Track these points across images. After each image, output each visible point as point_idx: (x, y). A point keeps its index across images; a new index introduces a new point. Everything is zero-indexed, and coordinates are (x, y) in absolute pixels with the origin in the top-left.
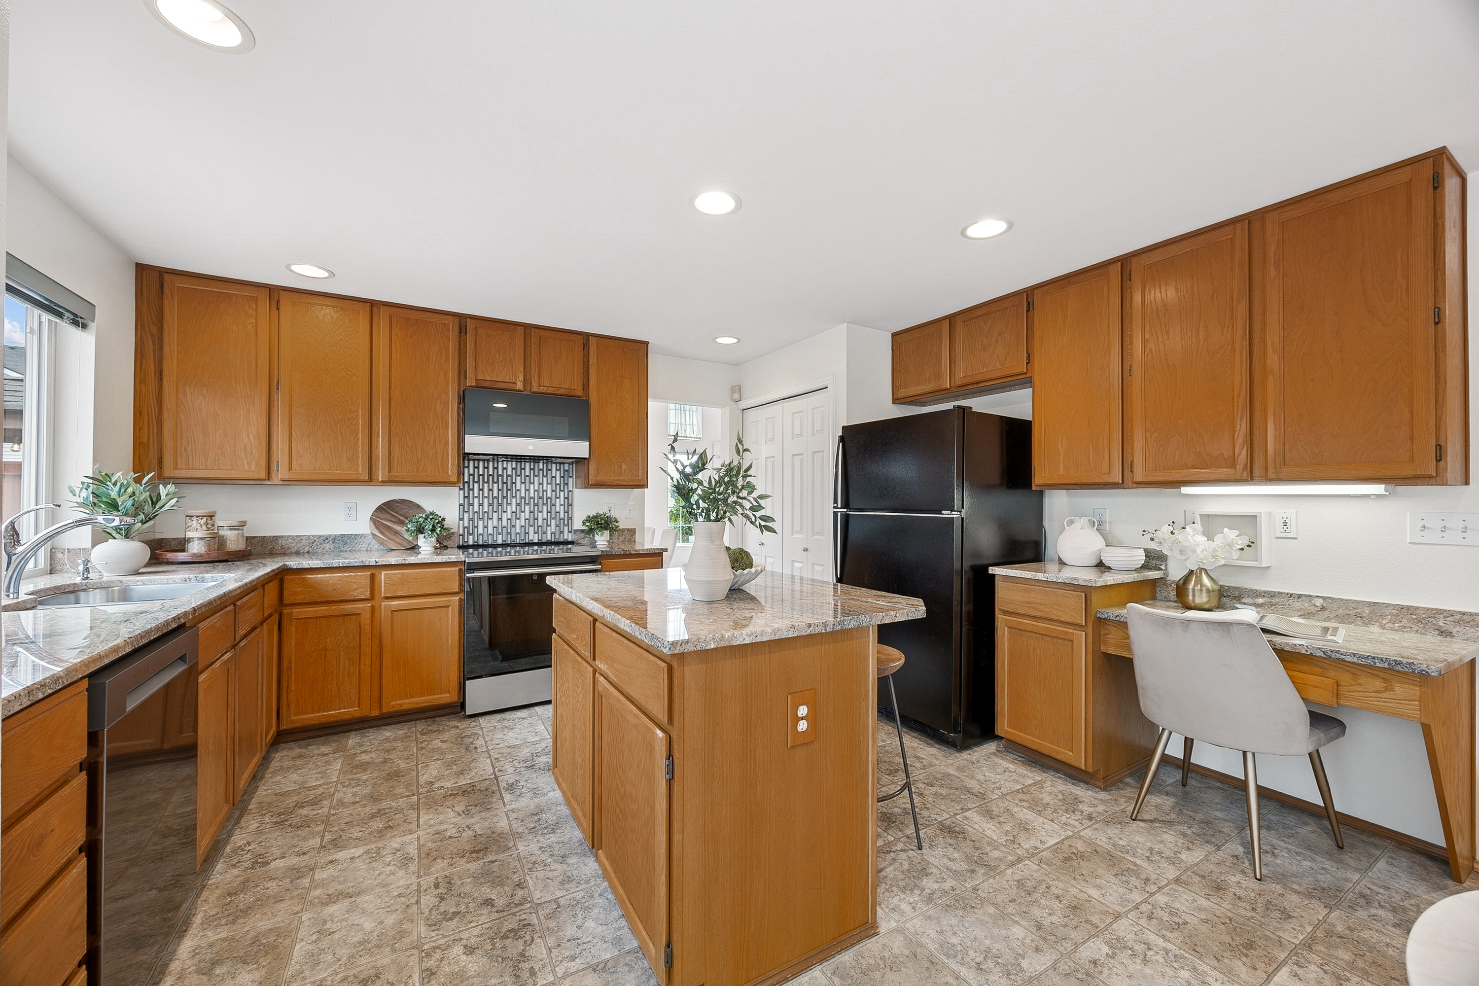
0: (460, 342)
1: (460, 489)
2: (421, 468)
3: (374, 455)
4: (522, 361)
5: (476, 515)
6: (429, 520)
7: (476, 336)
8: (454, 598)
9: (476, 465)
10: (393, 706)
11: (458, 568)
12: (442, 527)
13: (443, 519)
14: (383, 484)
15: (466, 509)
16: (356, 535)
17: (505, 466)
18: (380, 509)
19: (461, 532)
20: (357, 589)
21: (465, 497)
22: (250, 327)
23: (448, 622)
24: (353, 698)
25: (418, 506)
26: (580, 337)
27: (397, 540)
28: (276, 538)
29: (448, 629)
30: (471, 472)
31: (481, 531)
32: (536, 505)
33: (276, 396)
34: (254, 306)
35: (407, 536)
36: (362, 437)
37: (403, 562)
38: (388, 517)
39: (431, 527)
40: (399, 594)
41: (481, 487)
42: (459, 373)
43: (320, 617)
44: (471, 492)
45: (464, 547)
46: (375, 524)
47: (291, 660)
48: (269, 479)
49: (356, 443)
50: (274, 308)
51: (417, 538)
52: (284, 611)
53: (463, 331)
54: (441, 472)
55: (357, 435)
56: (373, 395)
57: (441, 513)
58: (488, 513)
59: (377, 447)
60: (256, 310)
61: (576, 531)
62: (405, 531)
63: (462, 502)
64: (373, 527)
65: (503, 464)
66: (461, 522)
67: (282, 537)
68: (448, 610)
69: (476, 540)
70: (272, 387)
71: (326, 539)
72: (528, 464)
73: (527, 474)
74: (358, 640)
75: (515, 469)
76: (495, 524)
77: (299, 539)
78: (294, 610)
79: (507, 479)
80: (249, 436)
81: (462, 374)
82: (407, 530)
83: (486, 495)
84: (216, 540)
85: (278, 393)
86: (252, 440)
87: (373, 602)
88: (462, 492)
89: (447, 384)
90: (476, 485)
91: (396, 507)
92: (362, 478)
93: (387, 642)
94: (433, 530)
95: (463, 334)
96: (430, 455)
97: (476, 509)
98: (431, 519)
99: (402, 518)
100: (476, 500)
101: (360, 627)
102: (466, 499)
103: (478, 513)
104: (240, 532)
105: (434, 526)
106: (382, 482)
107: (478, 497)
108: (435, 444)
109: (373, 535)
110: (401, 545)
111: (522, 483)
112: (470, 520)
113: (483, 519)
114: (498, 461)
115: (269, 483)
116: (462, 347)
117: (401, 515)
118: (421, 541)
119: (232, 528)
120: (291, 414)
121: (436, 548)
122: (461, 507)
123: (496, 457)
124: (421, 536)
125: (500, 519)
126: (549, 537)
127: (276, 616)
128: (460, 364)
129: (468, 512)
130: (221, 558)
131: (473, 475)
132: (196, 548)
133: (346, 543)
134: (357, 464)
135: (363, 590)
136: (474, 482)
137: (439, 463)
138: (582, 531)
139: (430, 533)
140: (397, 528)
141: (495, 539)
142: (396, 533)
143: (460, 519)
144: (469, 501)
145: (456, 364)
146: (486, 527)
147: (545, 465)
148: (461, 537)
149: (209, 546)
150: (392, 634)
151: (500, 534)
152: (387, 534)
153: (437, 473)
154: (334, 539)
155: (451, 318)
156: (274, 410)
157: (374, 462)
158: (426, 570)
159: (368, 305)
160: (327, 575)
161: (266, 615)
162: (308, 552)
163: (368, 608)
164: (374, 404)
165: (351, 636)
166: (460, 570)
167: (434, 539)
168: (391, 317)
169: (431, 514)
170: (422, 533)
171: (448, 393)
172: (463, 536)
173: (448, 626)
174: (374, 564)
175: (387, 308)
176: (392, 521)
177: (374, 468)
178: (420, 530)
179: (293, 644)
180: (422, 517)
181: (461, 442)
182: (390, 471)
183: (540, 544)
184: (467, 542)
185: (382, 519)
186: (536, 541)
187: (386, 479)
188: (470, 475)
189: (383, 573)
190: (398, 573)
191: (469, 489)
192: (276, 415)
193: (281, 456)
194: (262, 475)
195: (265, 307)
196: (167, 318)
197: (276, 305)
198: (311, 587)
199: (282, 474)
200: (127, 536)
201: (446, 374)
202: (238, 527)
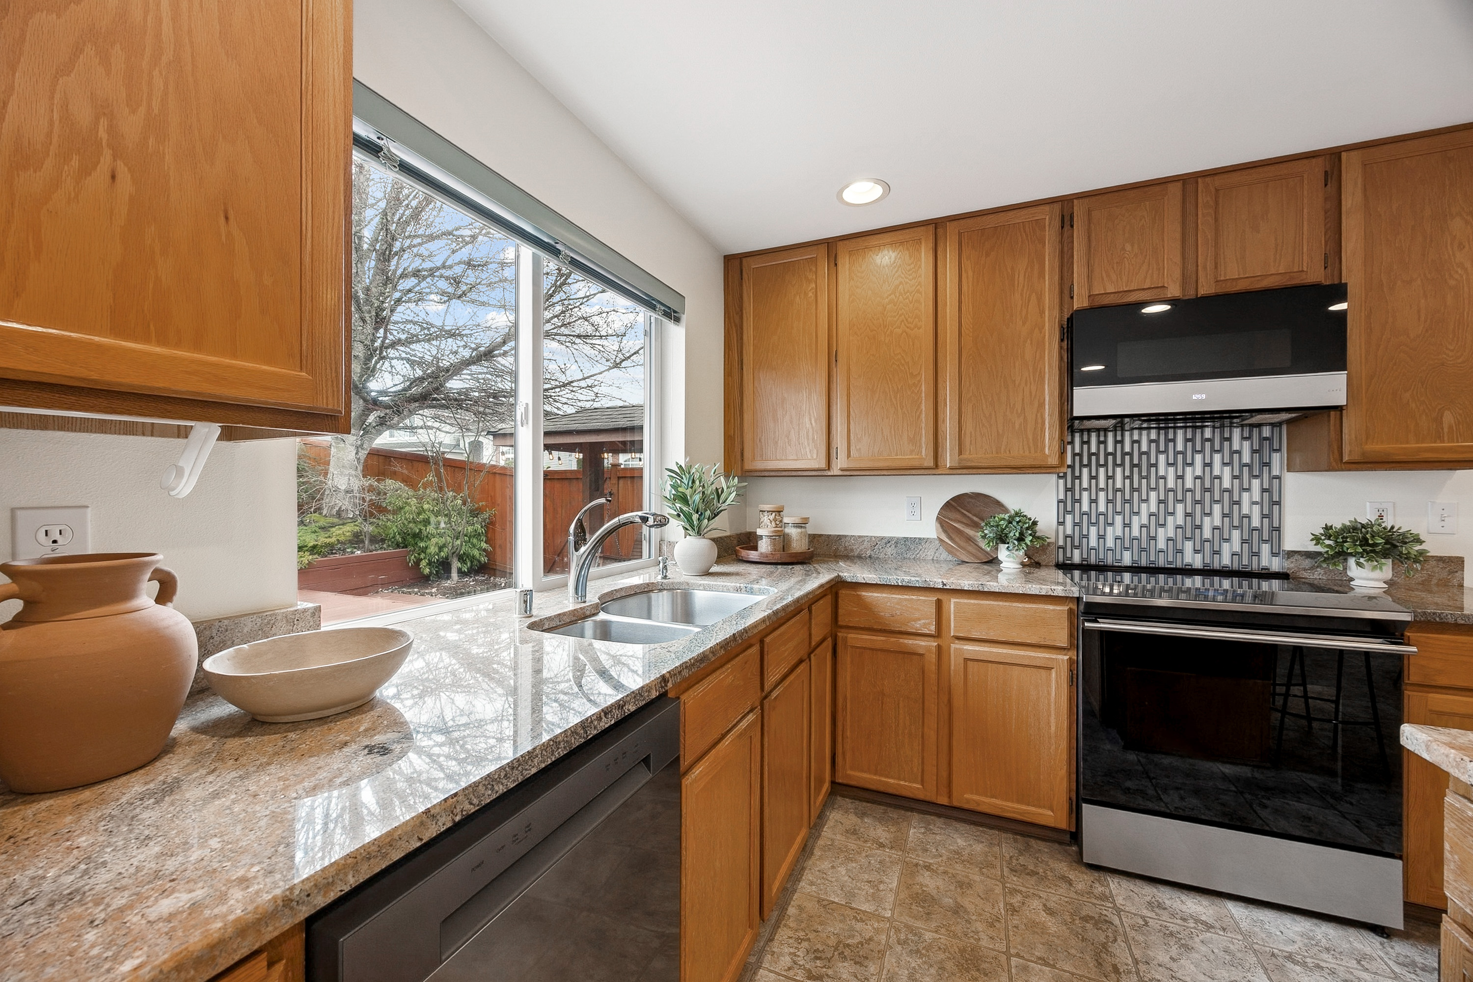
0: (1061, 242)
1: (1059, 477)
2: (1003, 447)
3: (940, 432)
4: (1178, 245)
5: (1085, 517)
6: (1014, 523)
7: (1089, 223)
8: (1060, 657)
9: (1085, 439)
10: (968, 801)
11: (1066, 608)
12: (1033, 535)
13: (1035, 523)
14: (951, 472)
15: (1069, 508)
16: (920, 539)
17: (1136, 437)
18: (948, 506)
19: (1061, 543)
20: (919, 619)
21: (1067, 490)
22: (810, 294)
23: (1049, 694)
24: (915, 770)
25: (998, 503)
26: (1320, 160)
27: (970, 549)
28: (839, 537)
29: (1049, 705)
30: (1077, 450)
31: (1093, 542)
32: (1197, 502)
33: (835, 370)
34: (814, 269)
35: (983, 544)
36: (926, 407)
37: (981, 588)
38: (958, 516)
39: (1017, 535)
40: (975, 635)
41: (1094, 474)
42: (1061, 292)
43: (877, 650)
44: (1077, 481)
45: (1066, 567)
46: (942, 526)
47: (846, 696)
48: (829, 469)
49: (919, 417)
50: (832, 264)
51: (997, 549)
52: (839, 634)
53: (1067, 223)
54: (1033, 451)
55: (919, 407)
56: (939, 350)
57: (1031, 513)
58: (1105, 515)
59: (944, 421)
60: (816, 273)
61: (1291, 554)
62: (982, 539)
63: (1062, 497)
64: (941, 530)
65: (1131, 435)
66: (1061, 528)
67: (845, 536)
68: (1050, 675)
69: (1085, 556)
70: (832, 358)
71: (889, 541)
72: (1180, 433)
73: (1180, 448)
74: (921, 691)
75: (1156, 441)
76: (1119, 533)
77: (861, 540)
78: (850, 636)
79: (1140, 459)
80: (810, 420)
81: (1066, 292)
82: (984, 537)
83: (1102, 485)
84: (781, 539)
85: (836, 365)
86: (814, 424)
87: (940, 641)
88: (1061, 481)
89: (1042, 312)
90: (1085, 471)
91: (968, 503)
92: (926, 464)
93: (958, 702)
94: (1021, 539)
95: (1067, 227)
96: (1017, 426)
97: (1085, 508)
98: (1018, 522)
99: (975, 519)
100: (1085, 495)
101: (923, 672)
102: (1069, 493)
103: (1088, 514)
104: (803, 530)
105: (1021, 534)
106: (950, 468)
107: (1089, 489)
108: (1023, 409)
109: (941, 540)
110: (977, 558)
111: (1169, 464)
112: (1075, 524)
113: (1097, 523)
114: (1123, 430)
115: (829, 474)
116: (1066, 249)
117: (974, 515)
118: (1005, 555)
119: (797, 525)
120: (849, 389)
121: (1023, 565)
122: (1061, 505)
123: (1120, 421)
124: (1003, 547)
125: (1127, 525)
126: (1226, 560)
127: (829, 642)
128: (1062, 278)
129: (1072, 512)
130: (783, 560)
131: (1080, 455)
132: (764, 546)
133: (909, 549)
134: (920, 446)
135: (927, 621)
136: (1082, 465)
137: (1031, 437)
138: (1308, 555)
139: (1016, 542)
140: (970, 532)
141: (1118, 557)
142: (970, 539)
143: (1059, 523)
144: (1073, 495)
145: (1057, 277)
146: (1101, 537)
147: (1217, 431)
148: (1061, 550)
149: (774, 545)
150: (966, 693)
151: (1127, 549)
152: (957, 539)
153: (1027, 453)
154: (896, 543)
155: (1047, 208)
156: (834, 386)
157: (940, 440)
158: (1015, 604)
159: (931, 228)
160: (884, 595)
161: (813, 644)
162: (870, 557)
163: (934, 649)
164: (939, 361)
165: (912, 683)
166: (1070, 611)
167: (1022, 553)
168: (960, 234)
169: (1017, 514)
170: (1004, 543)
171: (1044, 326)
172: (1064, 548)
173: (1049, 700)
174: (941, 586)
175: (955, 223)
176: (964, 523)
177: (940, 449)
178: (1002, 538)
179: (848, 678)
180: (1004, 519)
181: (1066, 400)
182: (960, 453)
183: (1207, 572)
184: (1071, 558)
185: (952, 520)
186: (1198, 564)
187: (956, 464)
188: (1074, 455)
189: (953, 600)
190: (975, 604)
191: (1074, 478)
192: (835, 392)
193: (839, 441)
194: (823, 465)
195: (824, 267)
196: (746, 304)
197: (834, 261)
198: (866, 608)
199: (840, 462)
200: (699, 533)
201: (1040, 299)
202: (801, 524)
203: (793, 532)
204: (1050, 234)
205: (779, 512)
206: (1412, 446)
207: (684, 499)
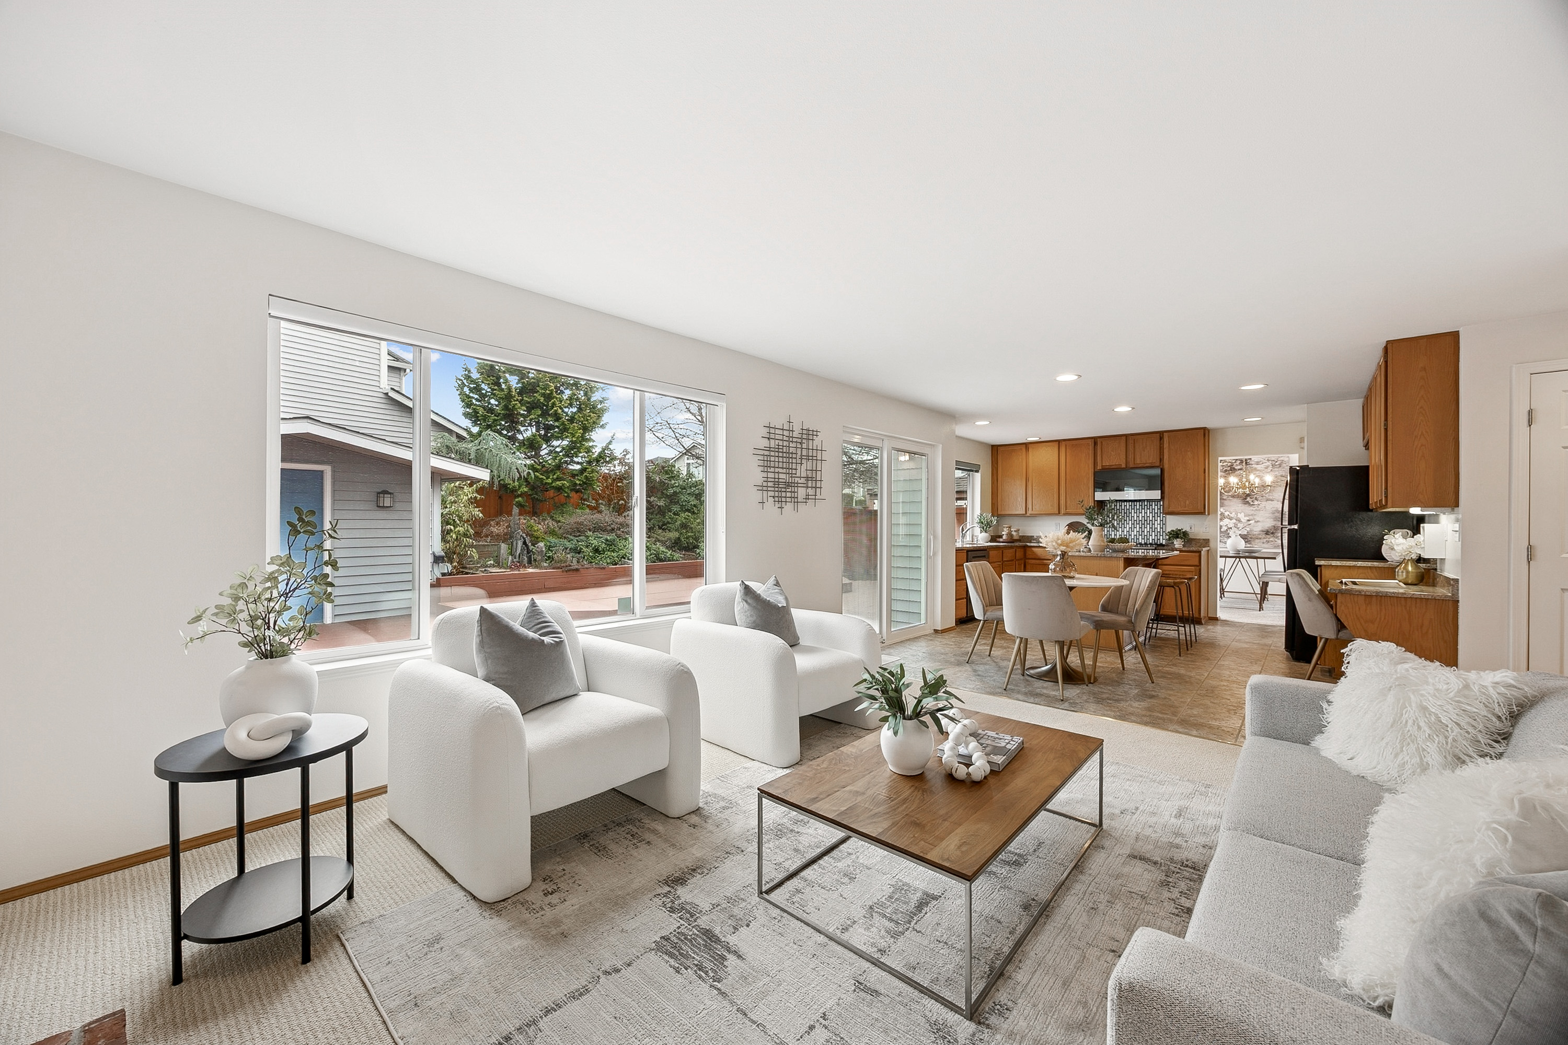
0: (1095, 449)
2: (1078, 508)
3: (1060, 502)
4: (1125, 453)
7: (1102, 445)
18: (1068, 525)
22: (1020, 460)
33: (1028, 483)
36: (1055, 495)
42: (1094, 464)
48: (1026, 514)
49: (1054, 499)
50: (1027, 451)
52: (1026, 561)
55: (1053, 494)
56: (1060, 479)
59: (1061, 500)
60: (1022, 453)
70: (1027, 479)
80: (1020, 499)
81: (1096, 464)
86: (1022, 500)
89: (1089, 470)
91: (1075, 524)
95: (1096, 446)
115: (1027, 516)
116: (1095, 452)
120: (1032, 489)
128: (1094, 460)
132: (1004, 537)
134: (1054, 507)
145: (1092, 459)
155: (1089, 440)
156: (1028, 488)
157: (1060, 505)
159: (1058, 442)
164: (1060, 482)
168: (1066, 445)
171: (1089, 473)
177: (1060, 509)
182: (1068, 509)
192: (1028, 490)
193: (1030, 506)
194: (1024, 513)
195: (1024, 450)
196: (999, 461)
197: (1027, 449)
198: (1033, 552)
199: (1030, 512)
200: (986, 532)
201: (1088, 466)
202: (1017, 531)
203: (1014, 533)
204: (1091, 447)
205: (1010, 527)
206: (1180, 509)
207: (983, 523)
